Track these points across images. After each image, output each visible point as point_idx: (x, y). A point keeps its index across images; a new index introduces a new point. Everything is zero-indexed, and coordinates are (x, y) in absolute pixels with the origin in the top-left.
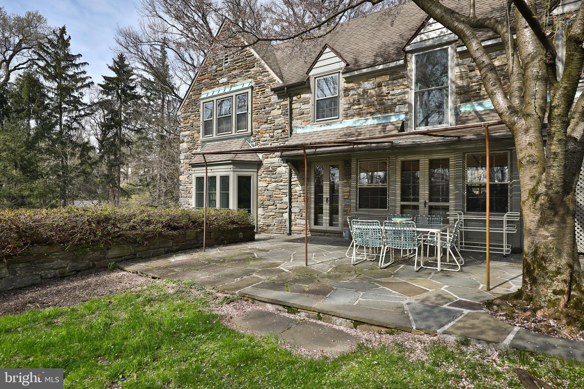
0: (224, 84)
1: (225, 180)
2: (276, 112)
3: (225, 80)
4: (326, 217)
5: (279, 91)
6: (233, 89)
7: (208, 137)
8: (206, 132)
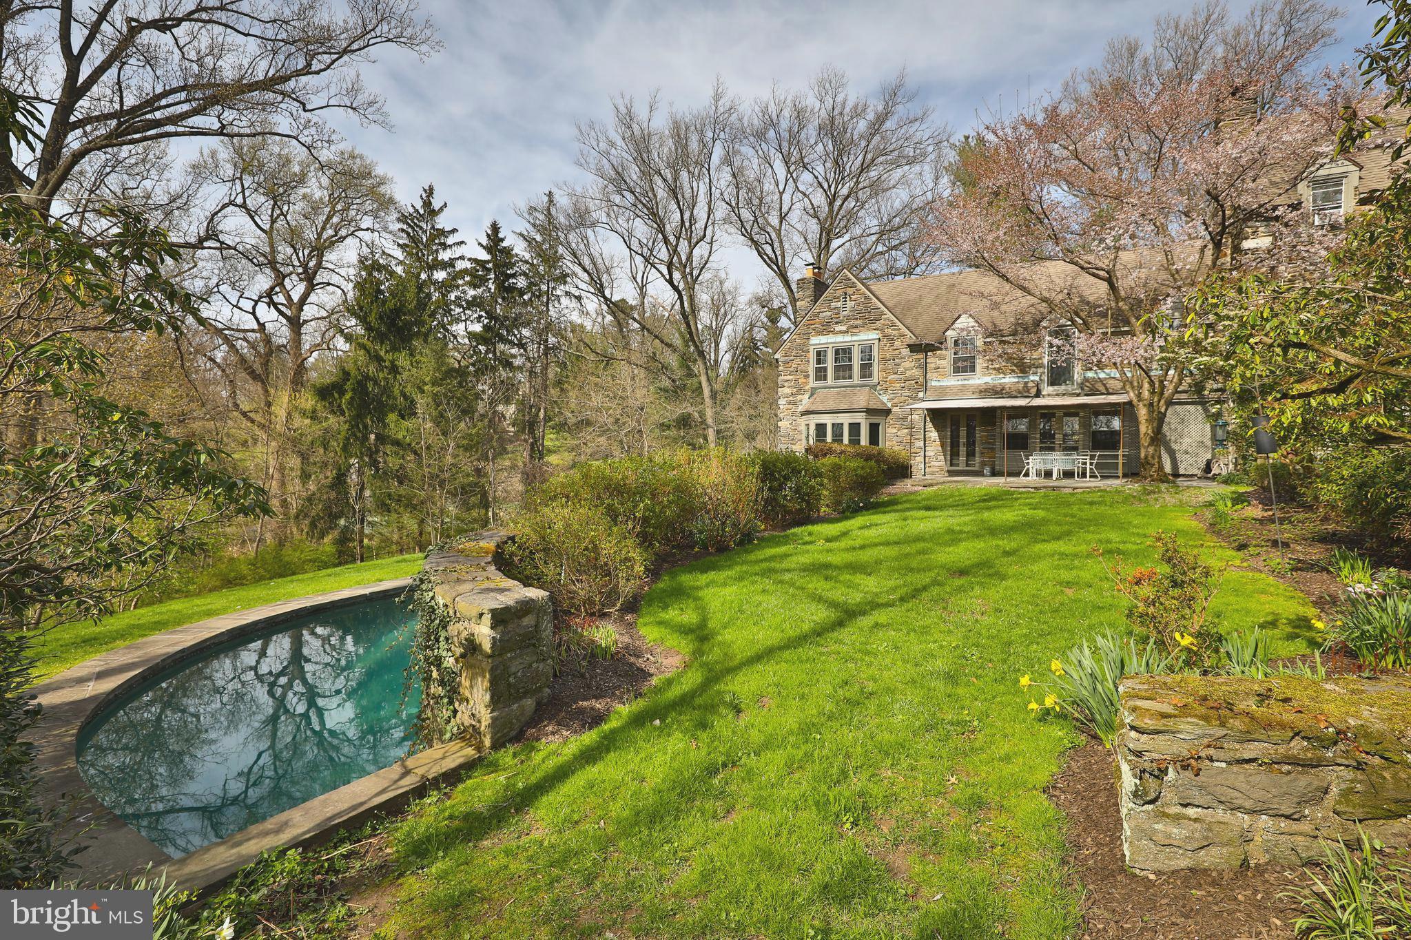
0: (841, 332)
1: (855, 428)
2: (907, 365)
3: (844, 328)
4: (962, 459)
5: (914, 348)
6: (855, 338)
7: (821, 384)
8: (818, 378)
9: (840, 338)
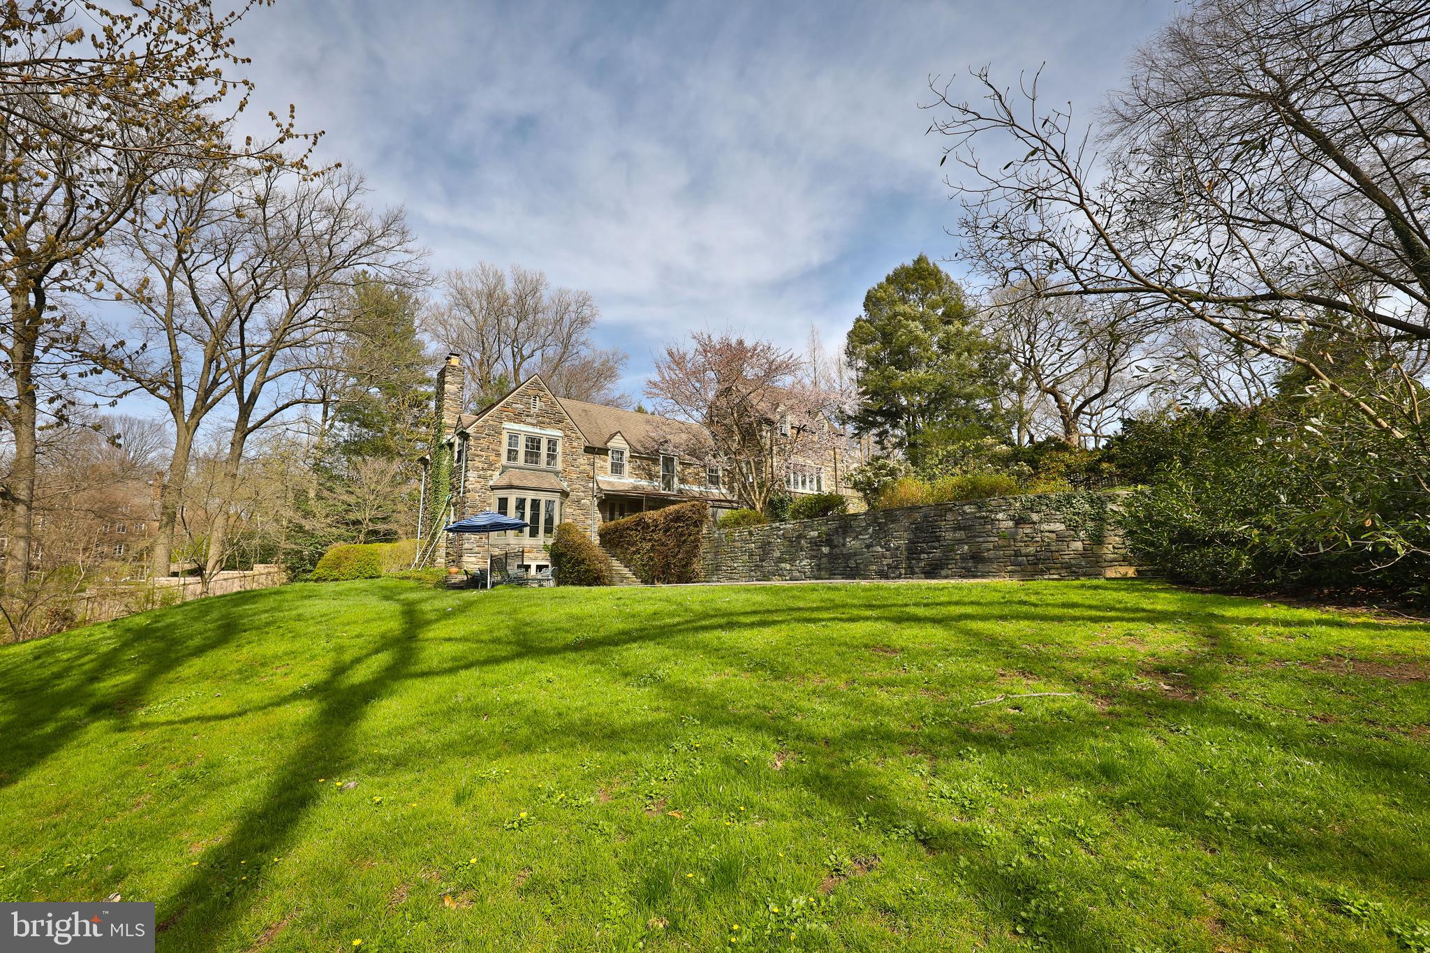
0: (531, 424)
2: (581, 461)
3: (535, 422)
5: (587, 449)
6: (543, 432)
7: (512, 463)
8: (509, 459)
9: (530, 429)
